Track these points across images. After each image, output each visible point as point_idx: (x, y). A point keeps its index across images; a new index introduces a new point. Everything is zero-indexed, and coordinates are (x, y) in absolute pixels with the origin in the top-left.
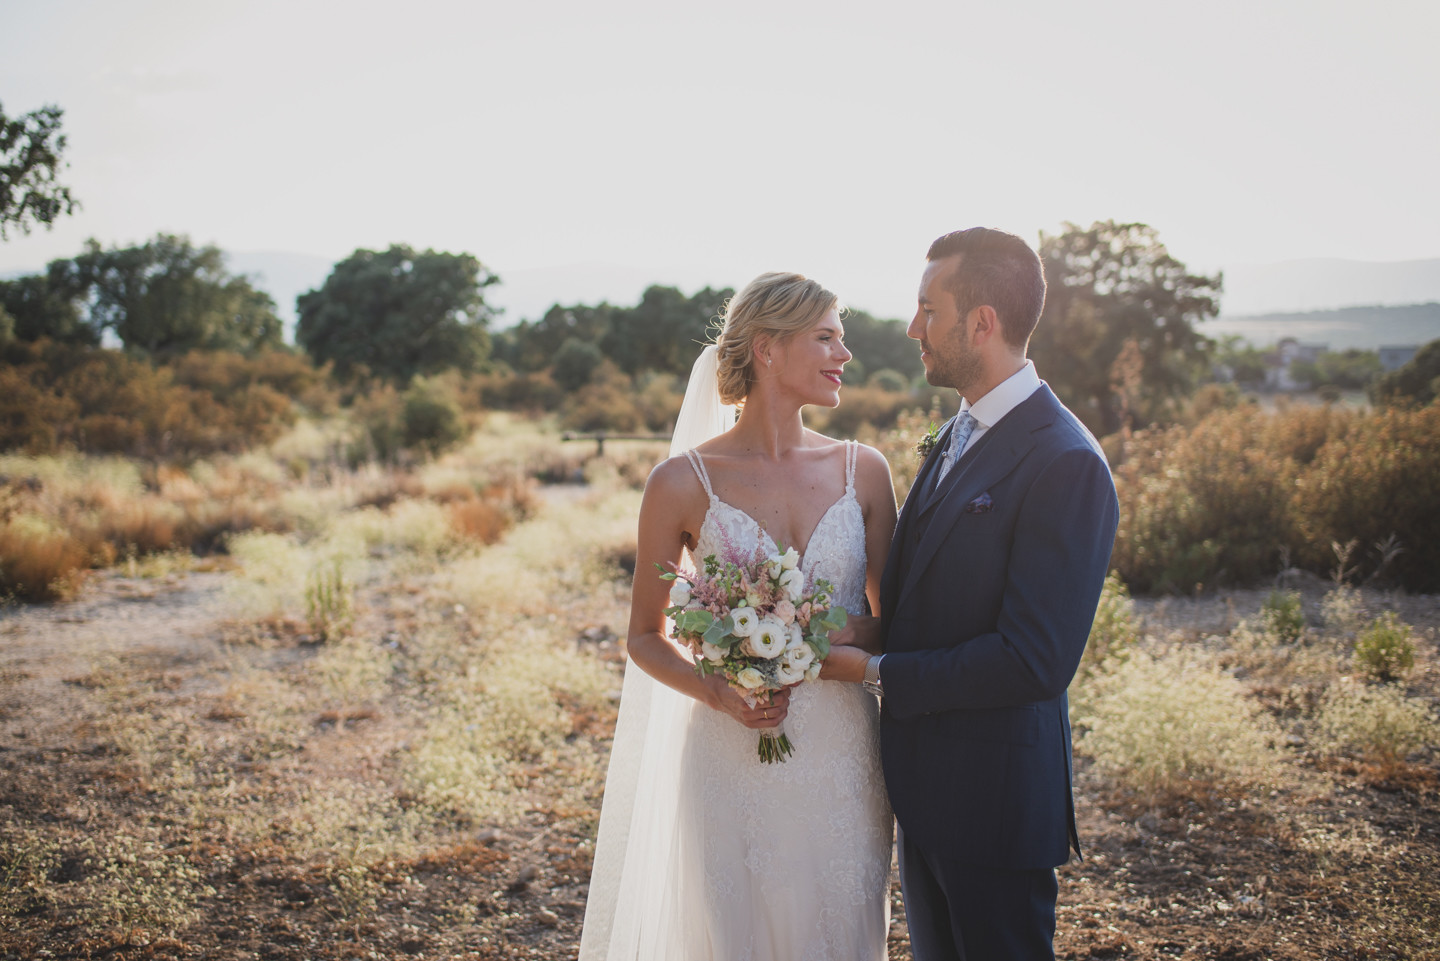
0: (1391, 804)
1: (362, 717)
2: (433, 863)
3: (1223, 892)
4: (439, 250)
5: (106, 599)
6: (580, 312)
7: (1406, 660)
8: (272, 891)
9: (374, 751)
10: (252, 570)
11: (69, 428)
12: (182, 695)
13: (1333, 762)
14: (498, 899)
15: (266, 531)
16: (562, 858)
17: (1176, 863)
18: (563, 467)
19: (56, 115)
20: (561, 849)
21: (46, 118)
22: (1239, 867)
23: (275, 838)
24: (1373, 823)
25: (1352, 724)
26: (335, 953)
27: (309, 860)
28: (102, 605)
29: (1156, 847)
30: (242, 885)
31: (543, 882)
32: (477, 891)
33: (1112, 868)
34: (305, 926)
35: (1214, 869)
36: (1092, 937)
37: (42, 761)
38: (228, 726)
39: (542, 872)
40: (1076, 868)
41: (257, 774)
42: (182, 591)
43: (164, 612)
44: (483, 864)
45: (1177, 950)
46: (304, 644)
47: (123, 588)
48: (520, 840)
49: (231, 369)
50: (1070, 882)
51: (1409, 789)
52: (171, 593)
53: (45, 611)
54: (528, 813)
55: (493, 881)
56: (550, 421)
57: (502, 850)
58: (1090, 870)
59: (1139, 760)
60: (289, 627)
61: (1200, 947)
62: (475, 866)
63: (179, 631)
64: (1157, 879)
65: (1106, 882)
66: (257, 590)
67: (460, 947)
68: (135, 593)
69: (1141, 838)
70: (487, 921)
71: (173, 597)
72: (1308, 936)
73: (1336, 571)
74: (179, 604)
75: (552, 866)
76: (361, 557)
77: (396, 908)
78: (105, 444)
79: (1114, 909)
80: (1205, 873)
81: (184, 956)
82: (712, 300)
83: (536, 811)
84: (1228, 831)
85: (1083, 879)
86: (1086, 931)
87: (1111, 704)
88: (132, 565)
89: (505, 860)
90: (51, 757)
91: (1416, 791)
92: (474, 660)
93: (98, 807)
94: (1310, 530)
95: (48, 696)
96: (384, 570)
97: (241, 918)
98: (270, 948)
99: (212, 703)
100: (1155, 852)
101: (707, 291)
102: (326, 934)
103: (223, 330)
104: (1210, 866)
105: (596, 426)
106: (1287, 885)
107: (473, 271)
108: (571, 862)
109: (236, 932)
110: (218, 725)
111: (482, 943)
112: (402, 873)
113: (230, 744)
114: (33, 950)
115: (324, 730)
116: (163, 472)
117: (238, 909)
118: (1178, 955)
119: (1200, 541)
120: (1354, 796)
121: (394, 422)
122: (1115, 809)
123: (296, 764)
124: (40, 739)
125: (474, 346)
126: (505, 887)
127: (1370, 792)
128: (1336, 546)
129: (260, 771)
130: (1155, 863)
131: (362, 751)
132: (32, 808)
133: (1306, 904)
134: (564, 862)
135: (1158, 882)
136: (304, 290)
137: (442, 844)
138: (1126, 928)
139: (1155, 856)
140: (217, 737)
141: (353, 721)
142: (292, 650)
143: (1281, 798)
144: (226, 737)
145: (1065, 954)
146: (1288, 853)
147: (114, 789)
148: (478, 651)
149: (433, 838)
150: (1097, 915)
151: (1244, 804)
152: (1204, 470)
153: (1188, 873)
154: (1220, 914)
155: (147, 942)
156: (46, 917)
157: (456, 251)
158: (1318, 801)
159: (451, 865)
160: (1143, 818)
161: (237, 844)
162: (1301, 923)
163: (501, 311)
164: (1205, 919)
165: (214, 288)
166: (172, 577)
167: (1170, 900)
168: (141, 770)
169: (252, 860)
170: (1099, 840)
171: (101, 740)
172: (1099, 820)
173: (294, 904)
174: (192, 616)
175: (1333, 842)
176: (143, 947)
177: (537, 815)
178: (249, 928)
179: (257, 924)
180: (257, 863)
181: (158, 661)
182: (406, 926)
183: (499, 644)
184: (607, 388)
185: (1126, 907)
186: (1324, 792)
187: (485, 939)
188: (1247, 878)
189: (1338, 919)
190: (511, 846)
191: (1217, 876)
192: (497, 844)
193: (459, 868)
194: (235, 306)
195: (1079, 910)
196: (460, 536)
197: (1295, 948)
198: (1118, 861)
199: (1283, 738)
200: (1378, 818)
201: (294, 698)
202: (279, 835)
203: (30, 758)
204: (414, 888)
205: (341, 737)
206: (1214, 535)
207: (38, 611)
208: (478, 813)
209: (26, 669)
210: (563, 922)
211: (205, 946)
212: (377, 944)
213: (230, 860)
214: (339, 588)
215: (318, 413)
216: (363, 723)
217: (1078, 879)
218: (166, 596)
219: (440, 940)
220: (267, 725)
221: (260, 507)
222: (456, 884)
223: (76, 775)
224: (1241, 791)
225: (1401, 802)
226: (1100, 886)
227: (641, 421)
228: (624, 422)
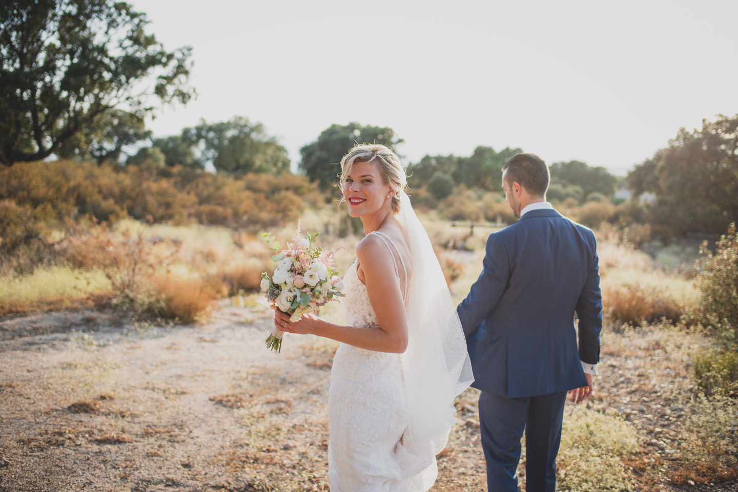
4: (373, 125)
5: (226, 323)
6: (439, 159)
11: (193, 211)
19: (190, 49)
21: (186, 52)
28: (224, 328)
47: (234, 315)
49: (269, 183)
56: (433, 214)
68: (242, 320)
88: (240, 299)
101: (507, 149)
103: (264, 163)
105: (458, 217)
107: (390, 136)
116: (244, 236)
136: (304, 145)
157: (382, 126)
165: (260, 143)
184: (463, 198)
194: (270, 151)
207: (186, 331)
215: (314, 205)
227: (482, 216)
228: (473, 216)
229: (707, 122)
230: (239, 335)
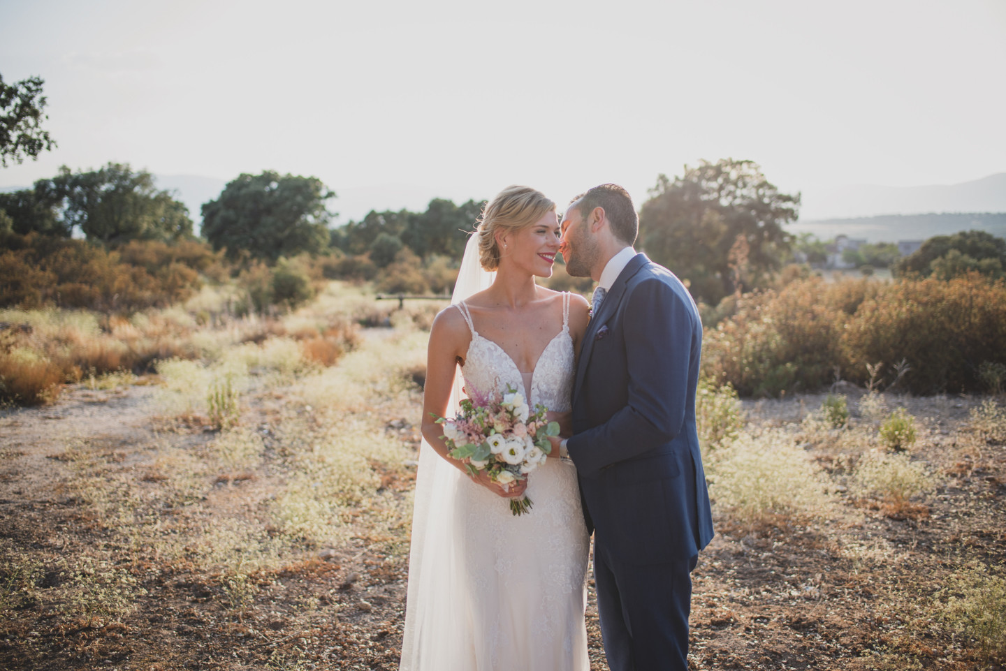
0: (899, 528)
1: (245, 478)
2: (291, 572)
3: (795, 584)
4: (295, 174)
5: (76, 403)
6: (388, 216)
7: (910, 438)
8: (185, 591)
9: (252, 500)
10: (172, 383)
11: (50, 291)
12: (126, 466)
13: (865, 502)
14: (333, 594)
15: (181, 359)
16: (374, 567)
17: (766, 566)
18: (377, 316)
19: (38, 83)
20: (374, 562)
22: (805, 569)
23: (187, 557)
24: (888, 539)
25: (876, 478)
26: (226, 630)
27: (209, 571)
28: (73, 408)
29: (753, 556)
30: (166, 587)
31: (362, 583)
32: (320, 589)
33: (725, 570)
34: (206, 613)
35: (789, 570)
36: (712, 613)
37: (32, 509)
38: (157, 485)
39: (361, 576)
40: (703, 570)
41: (175, 516)
42: (126, 397)
43: (114, 412)
44: (324, 572)
45: (765, 621)
46: (206, 431)
47: (87, 396)
48: (348, 556)
49: (158, 253)
50: (699, 579)
51: (911, 518)
52: (119, 398)
53: (35, 411)
54: (352, 539)
55: (330, 583)
56: (368, 287)
57: (335, 563)
58: (712, 571)
59: (743, 502)
60: (197, 421)
61: (780, 619)
62: (317, 573)
63: (124, 424)
64: (754, 576)
65: (722, 579)
66: (175, 397)
67: (308, 625)
68: (94, 399)
69: (744, 551)
70: (326, 608)
71: (121, 401)
72: (847, 611)
73: (869, 382)
74: (124, 406)
75: (368, 573)
76: (244, 375)
77: (266, 601)
78: (74, 302)
79: (726, 596)
80: (783, 573)
81: (127, 634)
82: (474, 208)
83: (358, 538)
84: (798, 546)
85: (707, 577)
86: (709, 609)
87: (726, 466)
88: (93, 381)
89: (337, 569)
90: (39, 506)
91: (915, 520)
92: (317, 441)
93: (70, 539)
94: (853, 356)
95: (36, 467)
96: (259, 383)
97: (165, 608)
98: (183, 628)
99: (145, 470)
100: (752, 559)
101: (471, 202)
102: (220, 618)
103: (153, 227)
104: (787, 568)
105: (398, 290)
106: (834, 579)
107: (318, 189)
108: (380, 570)
109: (161, 618)
110: (150, 484)
111: (322, 623)
112: (270, 578)
113: (158, 497)
114: (27, 632)
115: (220, 487)
116: (113, 320)
117: (163, 603)
118: (766, 623)
119: (784, 363)
120: (877, 523)
121: (267, 287)
122: (728, 533)
123: (201, 509)
124: (31, 495)
125: (318, 237)
126: (337, 587)
127: (887, 521)
128: (869, 366)
129: (178, 514)
130: (752, 566)
131: (244, 500)
132: (26, 540)
133: (846, 591)
134: (376, 570)
135: (754, 579)
136: (207, 201)
137: (296, 559)
138: (734, 607)
139: (752, 562)
140: (149, 492)
141: (239, 481)
142: (199, 435)
143: (832, 525)
144: (155, 492)
145: (695, 624)
146: (835, 559)
147: (80, 527)
148: (320, 435)
149: (291, 556)
150: (716, 600)
151: (809, 529)
152: (787, 318)
153: (773, 572)
154: (793, 598)
155: (102, 625)
156: (35, 610)
157: (306, 175)
158: (855, 527)
159: (302, 573)
160: (745, 539)
161: (162, 561)
162: (843, 602)
163: (337, 214)
164: (783, 601)
165: (147, 198)
166: (119, 389)
167: (761, 590)
168: (99, 514)
169: (172, 571)
170: (718, 552)
171: (72, 495)
172: (718, 539)
173: (200, 599)
174: (133, 414)
175: (862, 552)
176: (99, 629)
177: (358, 540)
178: (170, 615)
179: (175, 612)
180: (175, 573)
181: (110, 443)
182: (273, 613)
183: (334, 430)
184: (405, 265)
185: (734, 594)
186: (859, 521)
187: (324, 620)
188: (810, 575)
189: (865, 600)
190: (341, 561)
191: (791, 574)
192: (332, 559)
193: (307, 575)
194: (160, 211)
195: (704, 597)
196: (309, 361)
197: (839, 618)
198: (729, 566)
199: (833, 487)
200: (891, 537)
201: (200, 466)
202: (190, 555)
203: (24, 507)
204: (278, 588)
205: (231, 492)
206: (792, 359)
207: (30, 412)
208: (319, 539)
209: (22, 449)
210: (375, 608)
211: (141, 627)
212: (254, 624)
213: (158, 571)
214: (229, 395)
215: (216, 281)
216: (246, 482)
217: (704, 577)
218: (115, 401)
219: (295, 621)
220: (182, 484)
221: (178, 343)
222: (306, 585)
223: (56, 518)
224: (807, 521)
225: (906, 527)
226: (718, 582)
227: (427, 286)
228: (417, 288)
229: (689, 168)
230: (87, 412)
